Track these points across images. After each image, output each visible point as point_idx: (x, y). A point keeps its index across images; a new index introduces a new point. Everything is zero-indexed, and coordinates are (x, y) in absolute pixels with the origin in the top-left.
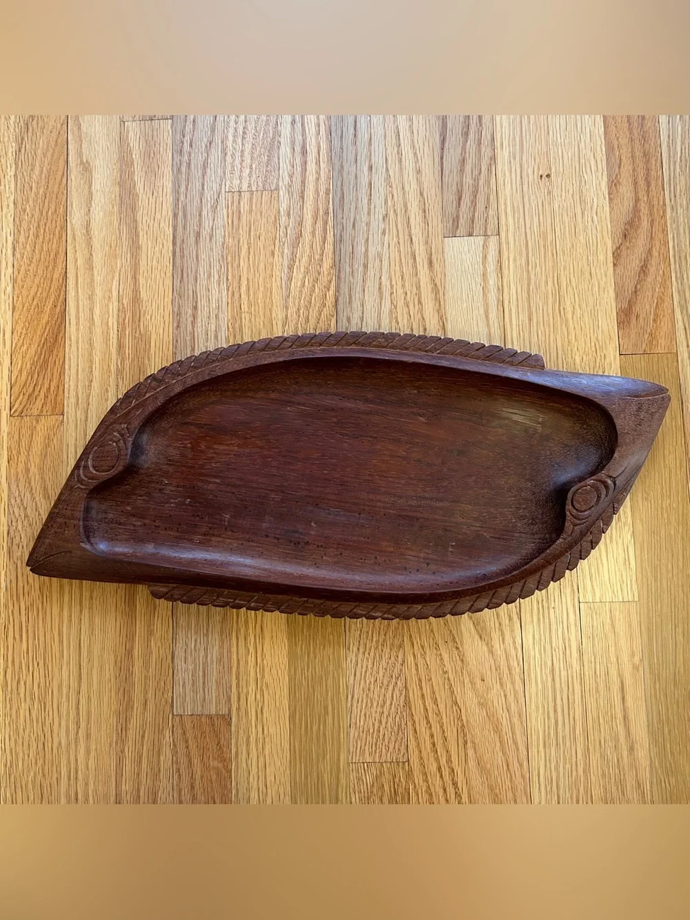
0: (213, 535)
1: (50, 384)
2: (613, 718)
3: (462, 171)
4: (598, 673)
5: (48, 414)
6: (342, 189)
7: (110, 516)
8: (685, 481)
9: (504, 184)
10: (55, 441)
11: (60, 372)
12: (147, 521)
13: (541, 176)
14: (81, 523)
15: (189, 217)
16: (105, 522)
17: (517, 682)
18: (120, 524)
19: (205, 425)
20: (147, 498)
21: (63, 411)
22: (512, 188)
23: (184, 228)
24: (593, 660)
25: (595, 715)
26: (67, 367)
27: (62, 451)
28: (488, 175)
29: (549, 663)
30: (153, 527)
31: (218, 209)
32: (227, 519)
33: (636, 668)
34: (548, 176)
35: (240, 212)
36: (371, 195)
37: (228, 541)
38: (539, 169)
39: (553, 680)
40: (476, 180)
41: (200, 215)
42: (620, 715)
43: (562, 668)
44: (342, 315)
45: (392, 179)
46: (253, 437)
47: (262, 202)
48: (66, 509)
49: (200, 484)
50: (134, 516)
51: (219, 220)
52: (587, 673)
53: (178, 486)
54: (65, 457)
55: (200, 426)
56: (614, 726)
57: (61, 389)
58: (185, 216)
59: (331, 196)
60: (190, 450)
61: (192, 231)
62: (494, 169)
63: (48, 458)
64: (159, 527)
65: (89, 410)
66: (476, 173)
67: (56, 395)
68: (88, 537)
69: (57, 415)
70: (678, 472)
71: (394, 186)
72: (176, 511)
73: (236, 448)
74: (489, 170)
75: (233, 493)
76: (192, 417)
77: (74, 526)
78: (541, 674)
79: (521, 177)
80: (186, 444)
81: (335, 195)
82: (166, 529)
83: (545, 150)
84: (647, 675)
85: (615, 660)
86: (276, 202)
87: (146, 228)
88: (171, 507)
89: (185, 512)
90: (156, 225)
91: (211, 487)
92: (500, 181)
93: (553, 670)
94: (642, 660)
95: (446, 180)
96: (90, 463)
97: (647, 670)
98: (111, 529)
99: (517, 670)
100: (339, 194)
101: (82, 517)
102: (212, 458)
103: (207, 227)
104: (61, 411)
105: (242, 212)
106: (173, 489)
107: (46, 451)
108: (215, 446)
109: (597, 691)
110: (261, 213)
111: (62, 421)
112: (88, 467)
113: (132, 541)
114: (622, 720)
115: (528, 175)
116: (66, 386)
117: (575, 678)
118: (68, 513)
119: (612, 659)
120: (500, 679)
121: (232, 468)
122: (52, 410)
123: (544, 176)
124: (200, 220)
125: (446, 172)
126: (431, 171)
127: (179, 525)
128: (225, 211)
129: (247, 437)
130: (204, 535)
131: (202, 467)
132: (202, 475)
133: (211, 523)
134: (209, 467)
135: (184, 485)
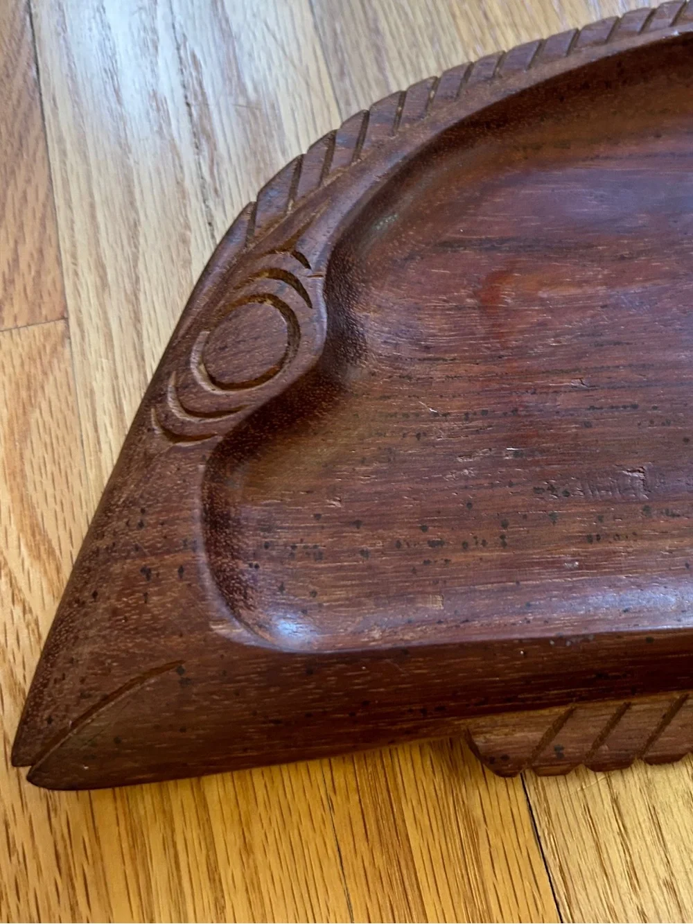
0: (617, 537)
1: (16, 250)
5: (20, 323)
7: (283, 537)
10: (49, 389)
11: (43, 219)
12: (402, 534)
14: (202, 557)
16: (272, 559)
18: (319, 557)
19: (503, 241)
20: (384, 467)
21: (65, 307)
26: (59, 201)
27: (74, 410)
30: (426, 547)
32: (639, 484)
37: (667, 544)
46: (640, 253)
48: (141, 525)
49: (529, 399)
50: (358, 524)
53: (467, 417)
55: (489, 246)
57: (50, 254)
60: (475, 314)
63: (35, 437)
64: (441, 543)
65: (142, 297)
67: (38, 273)
68: (231, 605)
69: (47, 321)
72: (480, 487)
73: (602, 290)
75: (635, 407)
76: (461, 227)
77: (181, 570)
80: (460, 299)
82: (465, 546)
88: (466, 478)
89: (511, 485)
91: (562, 401)
96: (197, 373)
101: (200, 540)
102: (543, 324)
104: (58, 309)
106: (456, 426)
107: (27, 423)
108: (543, 294)
111: (66, 335)
112: (195, 383)
113: (370, 603)
116: (65, 245)
118: (152, 535)
121: (609, 343)
122: (32, 312)
127: (505, 526)
129: (622, 258)
130: (590, 539)
131: (521, 353)
132: (528, 374)
133: (596, 503)
134: (540, 350)
135: (485, 412)
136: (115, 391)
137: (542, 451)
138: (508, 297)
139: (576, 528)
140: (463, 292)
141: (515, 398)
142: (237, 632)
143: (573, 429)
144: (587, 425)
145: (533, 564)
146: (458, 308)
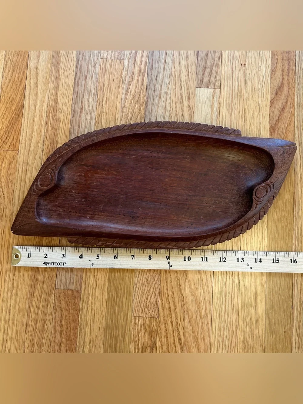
0: (95, 214)
1: (14, 137)
2: (251, 306)
3: (207, 59)
4: (246, 286)
5: (12, 150)
6: (152, 62)
7: (48, 207)
8: (292, 205)
9: (225, 67)
10: (14, 162)
11: (19, 132)
12: (65, 209)
13: (242, 64)
14: (36, 210)
15: (83, 68)
16: (46, 210)
17: (209, 287)
18: (53, 211)
19: (90, 165)
20: (65, 199)
21: (19, 149)
22: (228, 69)
23: (80, 73)
24: (244, 280)
25: (243, 304)
26: (22, 130)
27: (16, 167)
28: (218, 62)
29: (225, 280)
30: (68, 212)
31: (96, 66)
32: (101, 207)
33: (263, 285)
34: (245, 64)
35: (106, 68)
36: (165, 66)
37: (102, 217)
38: (241, 61)
39: (226, 287)
40: (212, 64)
41: (88, 68)
42: (254, 305)
43: (230, 282)
44: (147, 117)
45: (175, 60)
46: (112, 170)
47: (116, 64)
48: (28, 204)
49: (89, 192)
50: (59, 207)
51: (96, 71)
52: (241, 286)
53: (79, 193)
54: (17, 170)
55: (88, 166)
56: (251, 310)
57: (18, 140)
58: (81, 68)
59: (147, 65)
60: (83, 177)
61: (83, 75)
62: (221, 59)
63: (10, 169)
64: (71, 211)
65: (30, 150)
66: (213, 60)
67: (16, 142)
68: (39, 217)
69: (16, 151)
70: (290, 201)
71: (176, 63)
72: (78, 204)
73: (104, 176)
74: (219, 60)
75: (104, 195)
76: (84, 162)
77: (32, 211)
78: (221, 284)
79: (233, 64)
81: (149, 65)
82: (74, 212)
83: (244, 53)
84: (267, 288)
85: (254, 281)
86: (122, 65)
87: (63, 71)
88: (76, 203)
89: (82, 205)
90: (68, 70)
91: (94, 193)
92: (223, 65)
93: (226, 283)
94: (266, 282)
95: (199, 62)
97: (268, 286)
98: (49, 213)
99: (210, 282)
100: (151, 64)
101: (36, 208)
102: (94, 180)
103: (90, 73)
104: (18, 149)
105: (107, 68)
106: (77, 194)
107: (9, 167)
108: (95, 175)
109: (245, 294)
110: (115, 69)
111: (18, 154)
113: (59, 218)
114: (254, 307)
115: (235, 63)
116: (21, 138)
117: (235, 287)
119: (253, 280)
120: (202, 285)
121: (103, 185)
122: (14, 149)
123: (243, 64)
124: (88, 70)
125: (200, 59)
126: (193, 58)
127: (80, 210)
128: (99, 67)
129: (109, 171)
130: (92, 214)
131: (89, 184)
132: (90, 188)
133: (94, 209)
134: (93, 184)
135: (81, 193)
136: (23, 165)
137: (88, 200)
138: (89, 175)
139: (91, 212)
140: (82, 173)
141: (86, 191)
142: (39, 221)
143: (94, 198)
144: (96, 197)
145: (83, 217)
146: (81, 176)
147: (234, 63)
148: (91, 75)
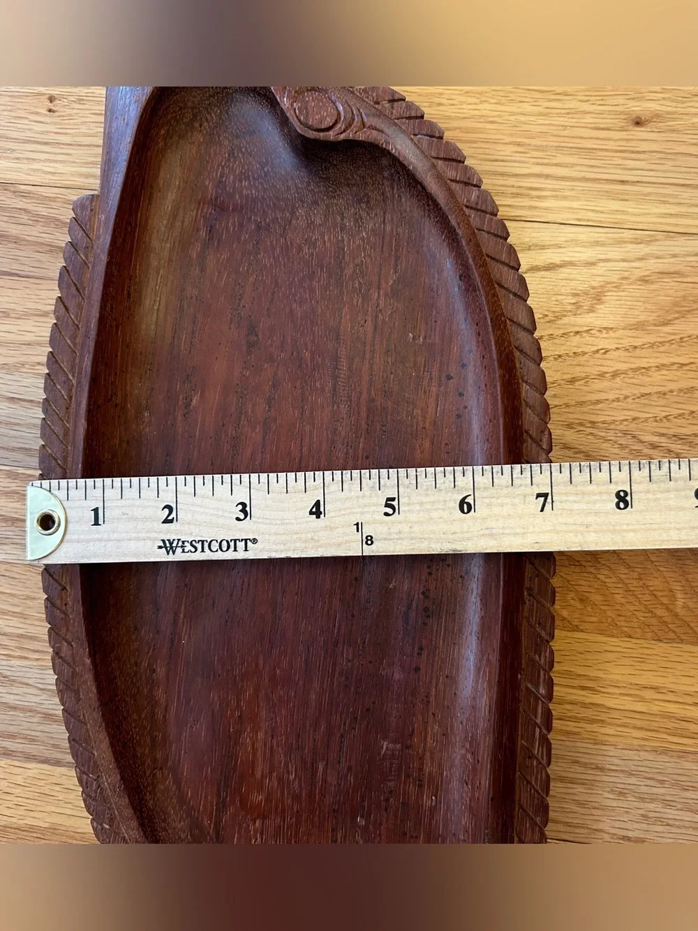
3: (17, 241)
6: (13, 450)
9: (54, 173)
13: (50, 111)
15: (12, 729)
22: (61, 162)
23: (32, 740)
28: (32, 198)
31: (8, 673)
34: (51, 99)
35: (21, 636)
36: (31, 401)
38: (37, 113)
40: (36, 219)
41: (14, 708)
45: (11, 361)
47: (10, 594)
51: (28, 675)
58: (12, 736)
59: (21, 471)
61: (41, 728)
62: (23, 187)
66: (25, 218)
71: (23, 359)
74: (25, 195)
79: (46, 144)
81: (20, 464)
83: (8, 99)
86: (15, 569)
87: (21, 811)
90: (17, 791)
92: (47, 179)
95: (27, 270)
100: (19, 456)
103: (37, 699)
105: (21, 631)
110: (28, 598)
115: (42, 133)
123: (51, 106)
124: (24, 710)
125: (15, 267)
126: (10, 292)
128: (14, 662)
147: (45, 138)
148: (44, 697)
